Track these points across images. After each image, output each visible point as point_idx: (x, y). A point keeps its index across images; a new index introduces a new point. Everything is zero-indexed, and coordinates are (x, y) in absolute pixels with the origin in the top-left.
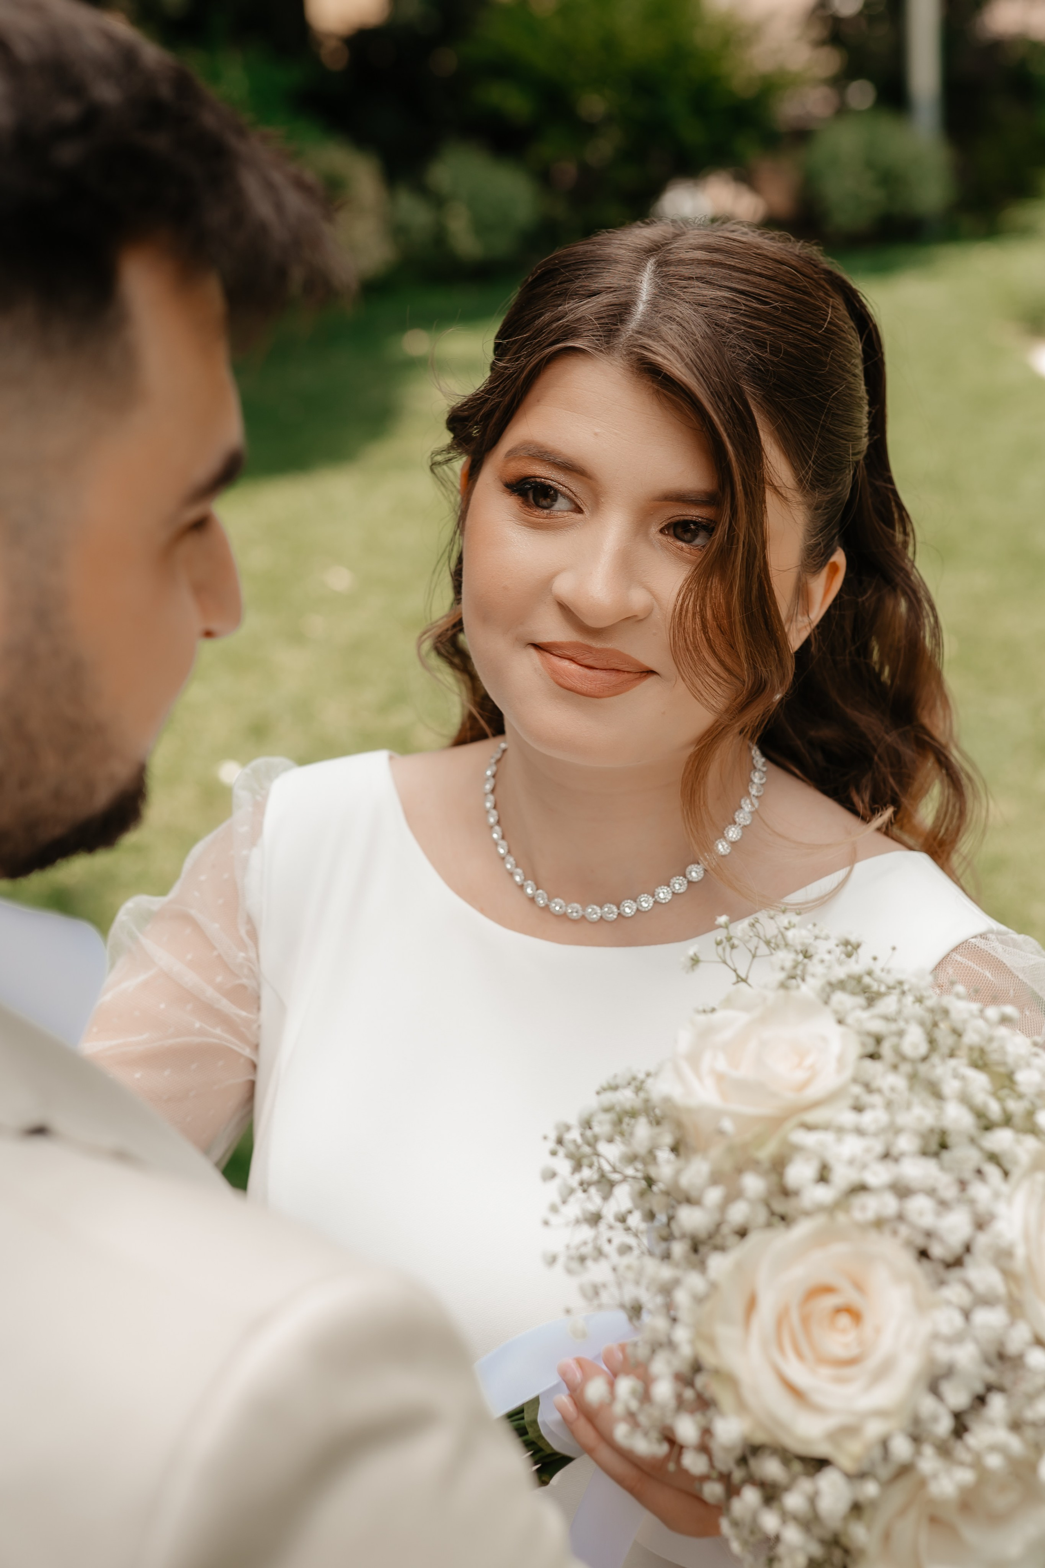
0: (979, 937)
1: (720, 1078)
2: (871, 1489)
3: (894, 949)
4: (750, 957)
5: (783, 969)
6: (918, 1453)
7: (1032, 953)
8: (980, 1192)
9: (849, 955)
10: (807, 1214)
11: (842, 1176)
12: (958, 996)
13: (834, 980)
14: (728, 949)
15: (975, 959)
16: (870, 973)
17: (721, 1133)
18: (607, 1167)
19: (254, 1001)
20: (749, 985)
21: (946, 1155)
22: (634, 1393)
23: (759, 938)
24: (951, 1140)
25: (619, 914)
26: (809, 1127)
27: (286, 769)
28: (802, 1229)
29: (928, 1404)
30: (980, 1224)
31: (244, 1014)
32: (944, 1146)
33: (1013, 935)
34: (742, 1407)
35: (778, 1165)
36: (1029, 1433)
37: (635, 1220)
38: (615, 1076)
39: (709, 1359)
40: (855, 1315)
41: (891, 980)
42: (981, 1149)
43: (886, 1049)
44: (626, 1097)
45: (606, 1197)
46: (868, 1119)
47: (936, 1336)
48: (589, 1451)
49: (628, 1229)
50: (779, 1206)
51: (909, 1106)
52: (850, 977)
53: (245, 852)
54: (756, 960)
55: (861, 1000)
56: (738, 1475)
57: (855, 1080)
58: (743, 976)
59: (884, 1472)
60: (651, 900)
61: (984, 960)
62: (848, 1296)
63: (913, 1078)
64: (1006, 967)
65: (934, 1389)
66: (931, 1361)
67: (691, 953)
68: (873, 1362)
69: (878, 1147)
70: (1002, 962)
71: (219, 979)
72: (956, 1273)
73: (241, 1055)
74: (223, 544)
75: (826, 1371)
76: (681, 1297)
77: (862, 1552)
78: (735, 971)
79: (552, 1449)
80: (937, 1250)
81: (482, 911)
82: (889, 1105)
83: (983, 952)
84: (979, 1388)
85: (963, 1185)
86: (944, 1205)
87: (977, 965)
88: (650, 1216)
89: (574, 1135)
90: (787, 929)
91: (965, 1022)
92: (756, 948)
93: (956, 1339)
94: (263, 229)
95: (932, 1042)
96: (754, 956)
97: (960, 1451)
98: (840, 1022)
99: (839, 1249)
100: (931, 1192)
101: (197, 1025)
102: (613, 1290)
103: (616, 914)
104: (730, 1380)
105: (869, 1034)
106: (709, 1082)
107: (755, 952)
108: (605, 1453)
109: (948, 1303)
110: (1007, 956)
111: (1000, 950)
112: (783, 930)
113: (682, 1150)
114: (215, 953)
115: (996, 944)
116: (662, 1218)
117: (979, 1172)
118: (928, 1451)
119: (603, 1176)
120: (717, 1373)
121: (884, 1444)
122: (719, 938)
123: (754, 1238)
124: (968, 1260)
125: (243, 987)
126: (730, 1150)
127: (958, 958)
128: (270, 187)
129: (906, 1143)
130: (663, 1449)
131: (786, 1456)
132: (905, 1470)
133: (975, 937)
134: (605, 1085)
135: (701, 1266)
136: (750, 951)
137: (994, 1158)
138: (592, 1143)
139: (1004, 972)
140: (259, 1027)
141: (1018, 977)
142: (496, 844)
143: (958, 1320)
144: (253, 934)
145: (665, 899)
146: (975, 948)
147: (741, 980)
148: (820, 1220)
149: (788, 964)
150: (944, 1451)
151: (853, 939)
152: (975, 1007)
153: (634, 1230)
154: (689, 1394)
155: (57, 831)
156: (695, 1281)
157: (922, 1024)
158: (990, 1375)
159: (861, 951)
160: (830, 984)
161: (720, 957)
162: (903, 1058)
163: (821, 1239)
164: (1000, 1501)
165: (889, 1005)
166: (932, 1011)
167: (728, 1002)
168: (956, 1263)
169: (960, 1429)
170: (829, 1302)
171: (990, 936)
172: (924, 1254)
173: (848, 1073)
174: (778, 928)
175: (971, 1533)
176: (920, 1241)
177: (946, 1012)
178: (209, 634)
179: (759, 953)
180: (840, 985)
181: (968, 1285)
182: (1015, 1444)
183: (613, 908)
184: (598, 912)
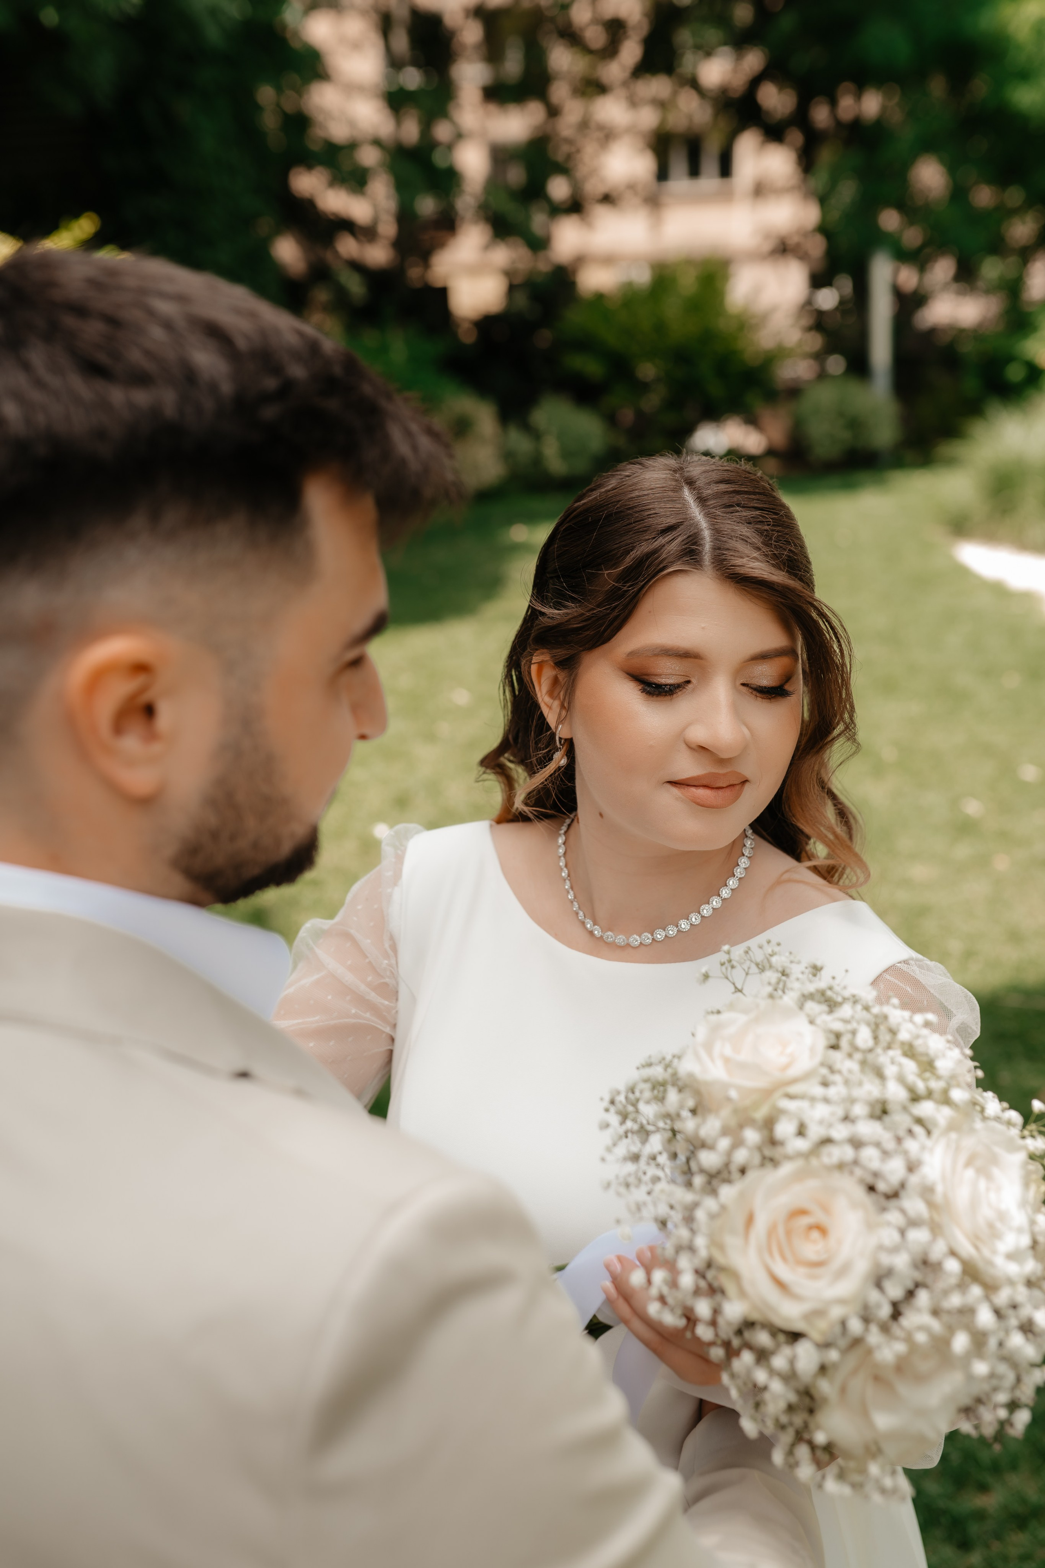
0: (903, 963)
1: (727, 1061)
2: (833, 1355)
3: (847, 971)
4: (744, 974)
5: (769, 984)
6: (867, 1330)
7: (940, 975)
8: (912, 1146)
9: (815, 975)
10: (789, 1158)
11: (815, 1132)
12: (895, 1007)
13: (806, 992)
14: (729, 968)
15: (899, 978)
16: (831, 988)
17: (729, 1099)
18: (645, 1122)
19: (394, 994)
20: (744, 995)
21: (886, 1119)
22: (666, 1282)
23: (751, 961)
24: (890, 1107)
25: (653, 939)
26: (791, 1097)
27: (418, 832)
28: (786, 1169)
29: (874, 1296)
30: (912, 1168)
31: (386, 1003)
32: (885, 1112)
33: (927, 962)
34: (743, 1294)
35: (769, 1124)
36: (945, 1317)
37: (663, 1159)
38: (650, 1057)
39: (720, 1259)
40: (822, 1230)
41: (847, 994)
42: (911, 1114)
43: (844, 1043)
44: (658, 1072)
45: (644, 1142)
46: (832, 1092)
47: (881, 1248)
48: (626, 1322)
49: (658, 1165)
50: (768, 1152)
51: (860, 1084)
52: (818, 991)
53: (389, 890)
54: (749, 977)
55: (824, 1008)
56: (736, 1342)
57: (822, 1064)
58: (739, 987)
59: (843, 1343)
60: (676, 929)
61: (906, 979)
62: (818, 1217)
63: (863, 1063)
64: (922, 984)
65: (878, 1284)
66: (877, 1265)
67: (703, 970)
68: (836, 1264)
69: (840, 1112)
70: (919, 981)
71: (370, 979)
72: (893, 1203)
73: (384, 1032)
74: (374, 676)
75: (802, 1270)
76: (700, 1215)
77: (825, 1400)
78: (734, 984)
79: (598, 1319)
80: (881, 1186)
81: (556, 936)
82: (847, 1082)
83: (906, 973)
84: (910, 1285)
85: (899, 1140)
86: (886, 1154)
87: (901, 982)
88: (674, 1156)
89: (621, 1098)
90: (771, 955)
91: (899, 1024)
92: (749, 968)
93: (894, 1250)
94: (403, 462)
95: (876, 1038)
96: (747, 974)
97: (896, 1330)
98: (812, 1022)
99: (812, 1184)
100: (878, 1145)
101: (353, 1011)
102: (651, 1207)
103: (651, 939)
104: (735, 1275)
105: (831, 1031)
106: (719, 1063)
107: (748, 971)
108: (637, 1324)
109: (889, 1224)
110: (923, 976)
111: (918, 972)
112: (768, 956)
113: (699, 1111)
114: (367, 961)
115: (915, 968)
116: (682, 1158)
117: (910, 1132)
118: (874, 1329)
119: (642, 1127)
120: (723, 1269)
121: (843, 1323)
122: (723, 961)
123: (751, 1175)
124: (903, 1194)
125: (386, 984)
126: (736, 1111)
127: (888, 977)
128: (408, 434)
129: (859, 1110)
130: (681, 1323)
131: (775, 1331)
132: (857, 1342)
133: (900, 962)
134: (644, 1063)
135: (714, 1192)
136: (744, 970)
137: (919, 1121)
138: (635, 1104)
139: (920, 988)
140: (397, 1012)
141: (930, 992)
143: (896, 1236)
144: (394, 948)
145: (684, 928)
146: (900, 970)
147: (738, 990)
148: (799, 1163)
149: (774, 981)
150: (885, 1329)
151: (819, 964)
152: (906, 1014)
153: (662, 1165)
154: (703, 1284)
155: (255, 871)
156: (710, 1204)
157: (868, 1024)
158: (918, 1276)
159: (823, 972)
160: (804, 996)
161: (723, 974)
162: (856, 1049)
163: (799, 1176)
164: (924, 1366)
165: (846, 1011)
166: (876, 1016)
167: (731, 1007)
168: (894, 1195)
169: (896, 1314)
170: (805, 1221)
171: (911, 962)
172: (872, 1189)
173: (818, 1059)
174: (765, 954)
175: (903, 1389)
176: (870, 1180)
177: (886, 1017)
178: (363, 737)
179: (751, 971)
180: (810, 997)
181: (903, 1211)
182: (936, 1325)
183: (650, 936)
184: (639, 939)
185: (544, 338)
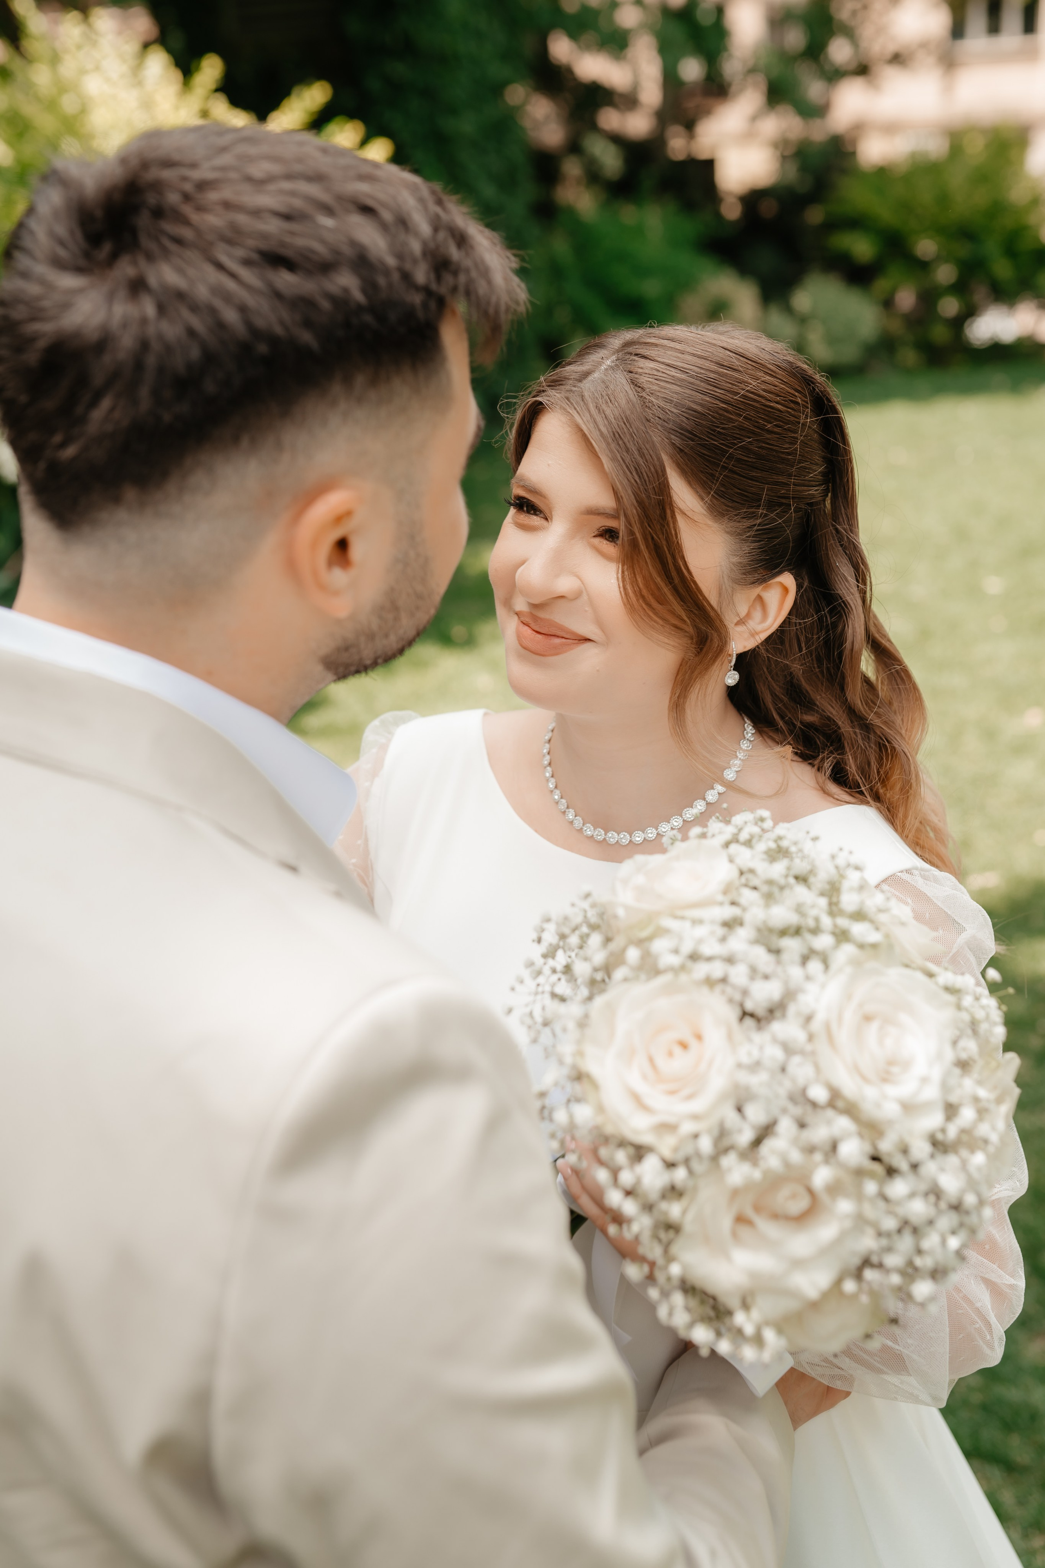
0: (905, 872)
2: (680, 1174)
7: (949, 887)
8: (795, 972)
11: (688, 948)
15: (898, 888)
25: (631, 841)
26: (676, 917)
29: (733, 1119)
30: (792, 994)
33: (935, 871)
35: (648, 941)
47: (739, 1066)
61: (906, 889)
64: (926, 896)
65: (739, 1108)
66: (736, 1086)
70: (923, 892)
75: (659, 1086)
77: (678, 1228)
83: (907, 883)
97: (754, 1156)
99: (679, 998)
103: (629, 840)
110: (928, 888)
111: (922, 883)
115: (919, 878)
118: (730, 1153)
121: (694, 1139)
133: (902, 872)
137: (817, 955)
139: (922, 899)
141: (934, 904)
142: (548, 781)
146: (900, 880)
148: (670, 977)
163: (667, 991)
169: (756, 1143)
171: (916, 872)
176: (740, 1000)
181: (774, 1036)
183: (628, 836)
184: (616, 837)
185: (815, 215)
